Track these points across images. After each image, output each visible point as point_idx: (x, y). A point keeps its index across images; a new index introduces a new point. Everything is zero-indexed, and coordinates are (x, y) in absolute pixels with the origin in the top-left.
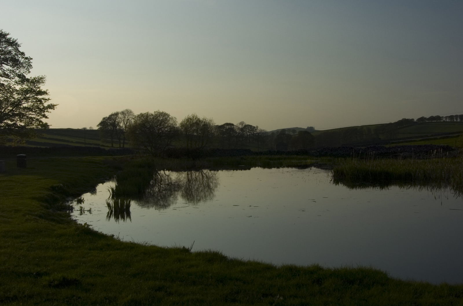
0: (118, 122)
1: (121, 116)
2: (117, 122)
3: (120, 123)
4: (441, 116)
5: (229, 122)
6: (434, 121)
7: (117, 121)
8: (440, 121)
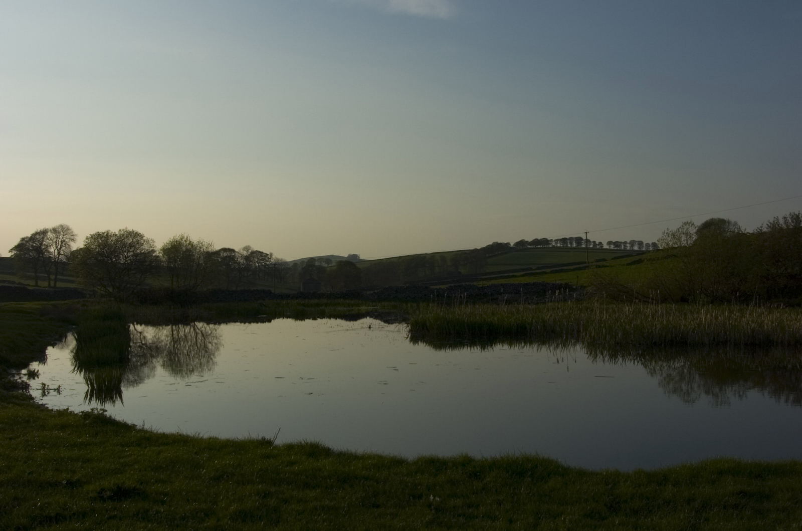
0: (47, 246)
1: (51, 235)
2: (45, 245)
3: (50, 246)
4: (549, 239)
5: (227, 246)
6: (539, 246)
7: (44, 243)
8: (548, 246)
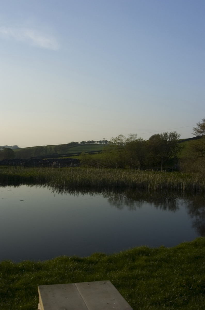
6: (90, 144)
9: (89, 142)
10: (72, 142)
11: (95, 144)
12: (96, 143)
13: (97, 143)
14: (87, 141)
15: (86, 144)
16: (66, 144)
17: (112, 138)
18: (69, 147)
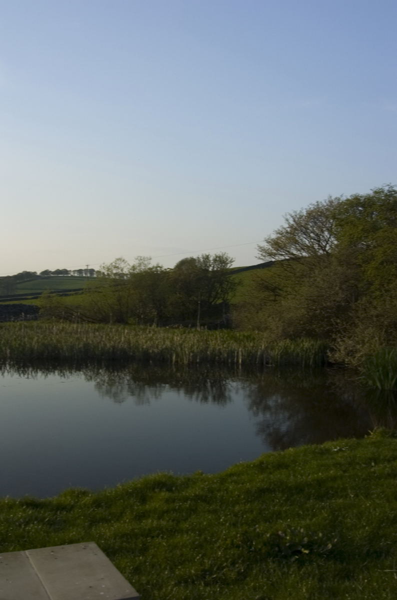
4: (68, 269)
9: (58, 272)
10: (24, 272)
11: (70, 275)
12: (72, 274)
13: (74, 273)
14: (53, 270)
15: (52, 275)
16: (11, 275)
17: (103, 265)
18: (18, 281)
